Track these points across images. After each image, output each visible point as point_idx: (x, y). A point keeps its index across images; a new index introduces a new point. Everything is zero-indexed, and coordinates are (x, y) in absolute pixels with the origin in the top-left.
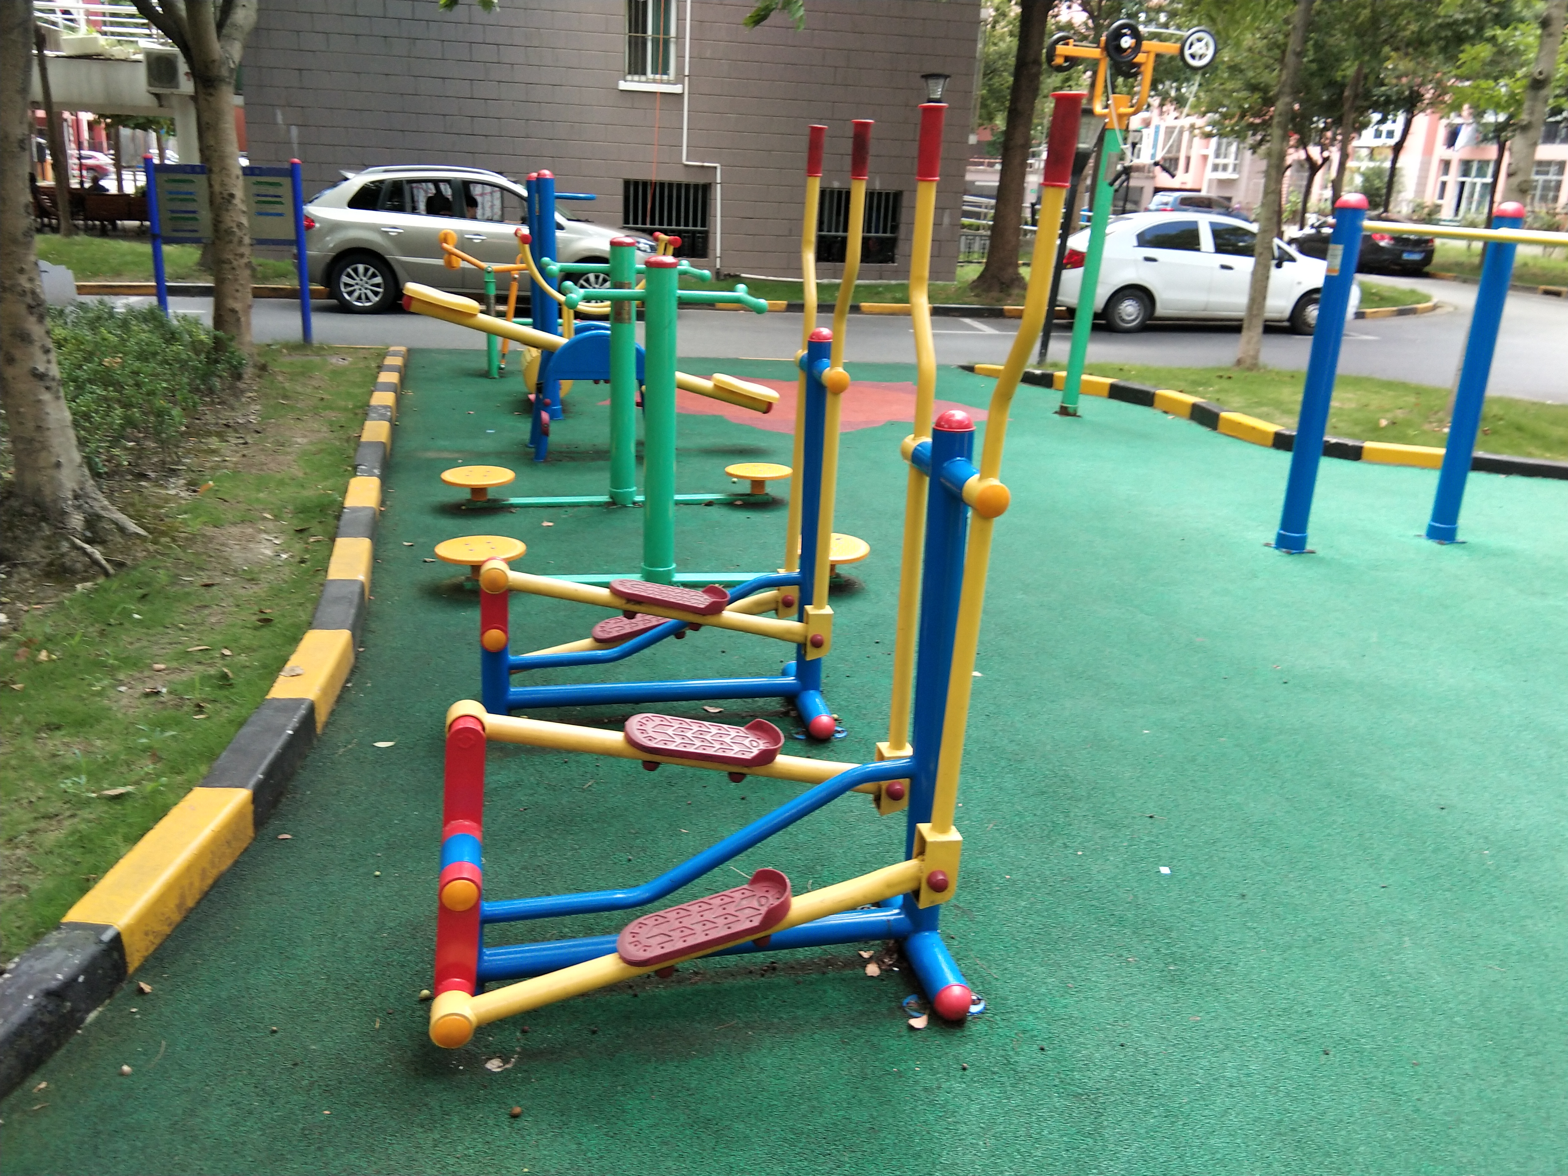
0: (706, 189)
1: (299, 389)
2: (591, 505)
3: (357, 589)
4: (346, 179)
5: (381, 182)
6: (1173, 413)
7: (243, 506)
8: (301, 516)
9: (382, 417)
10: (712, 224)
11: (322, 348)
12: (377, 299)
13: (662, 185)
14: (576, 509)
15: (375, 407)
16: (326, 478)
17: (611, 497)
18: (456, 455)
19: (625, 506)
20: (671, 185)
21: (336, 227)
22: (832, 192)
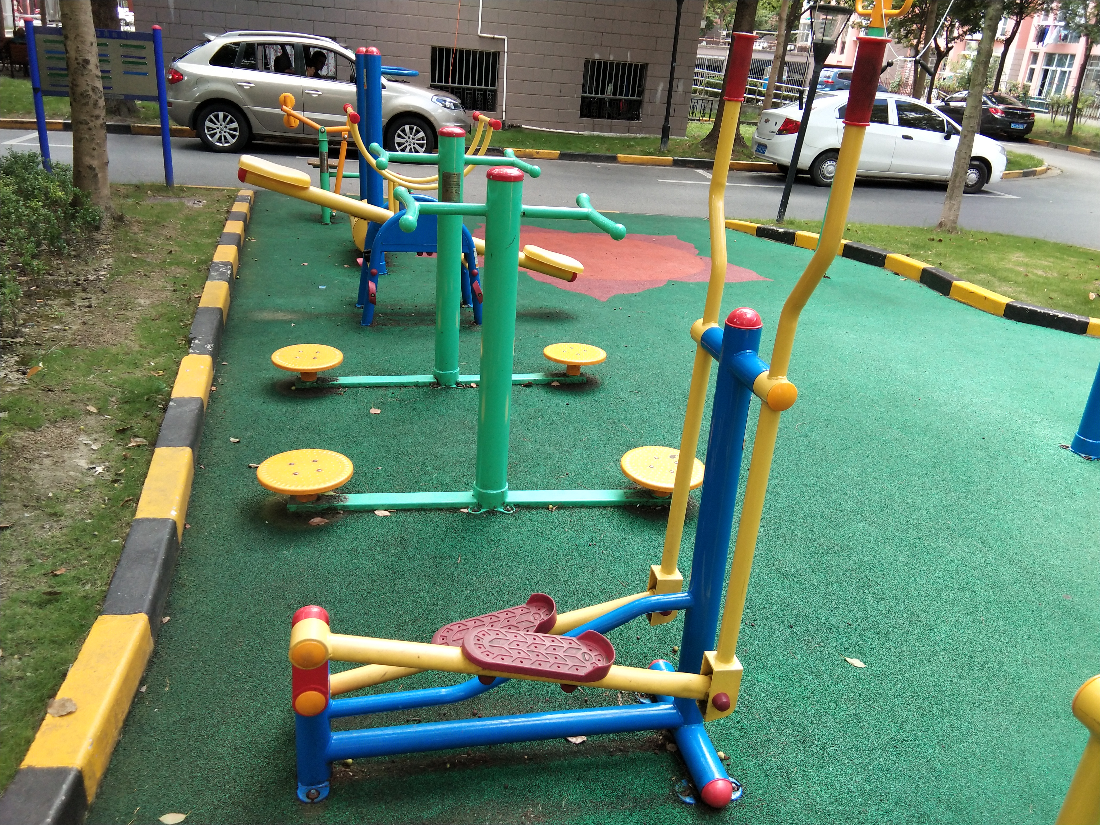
0: (495, 56)
1: (151, 240)
2: (417, 385)
3: (165, 534)
4: (209, 41)
5: (237, 44)
6: (903, 275)
7: (68, 397)
8: (126, 407)
9: (221, 277)
10: (499, 85)
11: (181, 189)
12: (234, 141)
13: (461, 51)
14: (402, 390)
15: (217, 264)
16: (158, 353)
17: (436, 378)
18: (289, 317)
19: (449, 387)
20: (468, 52)
21: (200, 80)
22: (593, 62)
